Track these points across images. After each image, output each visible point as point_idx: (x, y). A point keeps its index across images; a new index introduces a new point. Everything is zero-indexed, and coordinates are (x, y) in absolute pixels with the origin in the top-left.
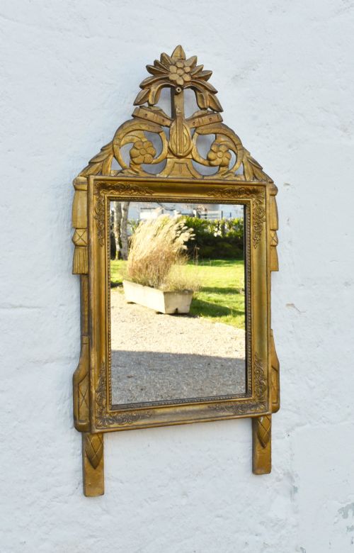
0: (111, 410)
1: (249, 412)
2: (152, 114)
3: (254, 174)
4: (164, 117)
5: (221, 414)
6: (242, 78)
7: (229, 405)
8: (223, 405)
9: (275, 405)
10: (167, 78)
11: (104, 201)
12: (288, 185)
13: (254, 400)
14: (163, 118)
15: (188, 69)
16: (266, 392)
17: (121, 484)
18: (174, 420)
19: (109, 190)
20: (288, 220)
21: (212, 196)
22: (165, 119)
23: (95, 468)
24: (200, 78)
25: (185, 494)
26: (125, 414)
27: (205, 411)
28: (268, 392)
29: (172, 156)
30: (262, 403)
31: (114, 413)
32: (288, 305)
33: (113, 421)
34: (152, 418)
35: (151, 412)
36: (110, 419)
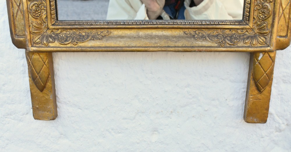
0: (53, 25)
1: (241, 44)
5: (200, 43)
7: (215, 33)
8: (206, 33)
9: (282, 39)
13: (252, 29)
16: (270, 19)
17: (80, 110)
18: (133, 44)
23: (42, 90)
25: (155, 130)
26: (71, 32)
27: (179, 37)
28: (274, 19)
30: (263, 34)
31: (58, 29)
33: (54, 39)
34: (104, 39)
35: (105, 32)
36: (51, 37)
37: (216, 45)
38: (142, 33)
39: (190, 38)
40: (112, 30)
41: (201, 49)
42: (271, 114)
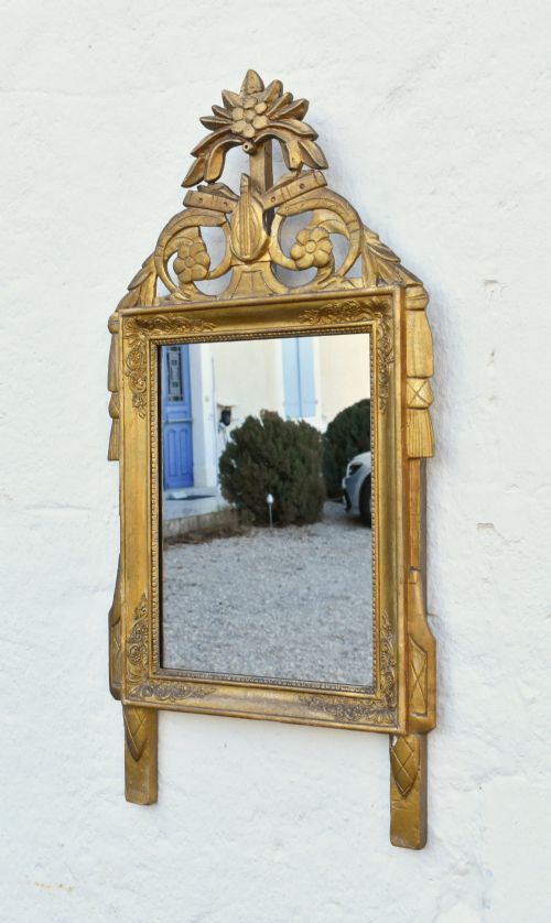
0: (154, 673)
2: (210, 196)
3: (378, 275)
4: (227, 197)
6: (409, 91)
8: (324, 700)
9: (421, 718)
10: (230, 132)
11: (145, 347)
12: (495, 282)
13: (380, 700)
14: (224, 199)
15: (261, 107)
19: (152, 329)
20: (493, 354)
21: (307, 324)
22: (228, 201)
23: (137, 760)
24: (283, 117)
26: (172, 684)
27: (293, 703)
29: (239, 262)
30: (390, 709)
31: (158, 679)
32: (481, 526)
33: (152, 691)
34: (206, 698)
35: (209, 688)
36: (149, 688)
37: (332, 718)
38: (251, 694)
39: (303, 705)
40: (218, 687)
41: (314, 721)
42: (439, 840)
